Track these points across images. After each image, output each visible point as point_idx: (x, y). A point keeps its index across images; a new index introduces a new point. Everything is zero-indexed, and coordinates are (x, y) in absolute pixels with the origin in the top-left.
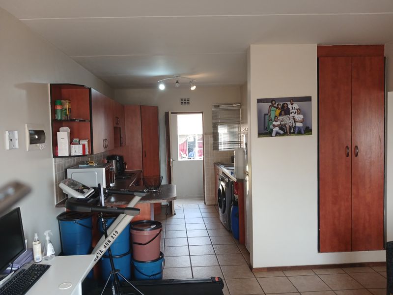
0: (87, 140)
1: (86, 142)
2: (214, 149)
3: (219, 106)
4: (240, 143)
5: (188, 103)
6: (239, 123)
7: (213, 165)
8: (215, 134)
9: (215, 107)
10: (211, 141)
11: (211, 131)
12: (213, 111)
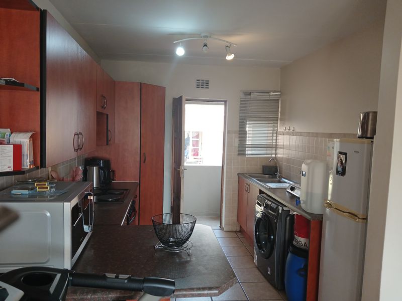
0: (30, 134)
1: (24, 139)
2: (239, 154)
3: (250, 95)
4: (276, 148)
5: (207, 87)
6: (275, 119)
7: (237, 177)
8: (242, 134)
9: (245, 95)
10: (236, 142)
11: (237, 129)
12: (242, 101)
